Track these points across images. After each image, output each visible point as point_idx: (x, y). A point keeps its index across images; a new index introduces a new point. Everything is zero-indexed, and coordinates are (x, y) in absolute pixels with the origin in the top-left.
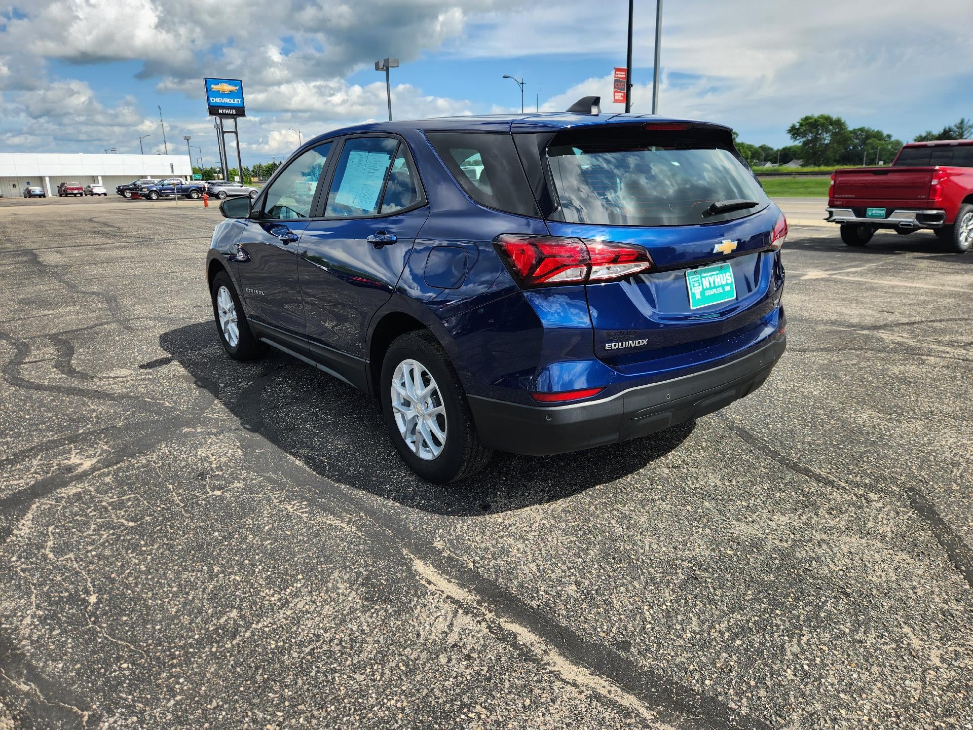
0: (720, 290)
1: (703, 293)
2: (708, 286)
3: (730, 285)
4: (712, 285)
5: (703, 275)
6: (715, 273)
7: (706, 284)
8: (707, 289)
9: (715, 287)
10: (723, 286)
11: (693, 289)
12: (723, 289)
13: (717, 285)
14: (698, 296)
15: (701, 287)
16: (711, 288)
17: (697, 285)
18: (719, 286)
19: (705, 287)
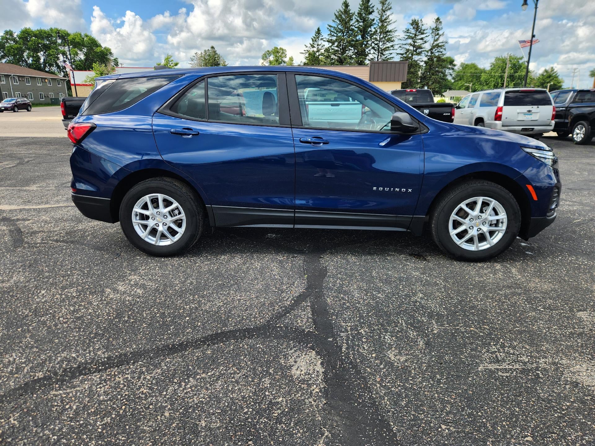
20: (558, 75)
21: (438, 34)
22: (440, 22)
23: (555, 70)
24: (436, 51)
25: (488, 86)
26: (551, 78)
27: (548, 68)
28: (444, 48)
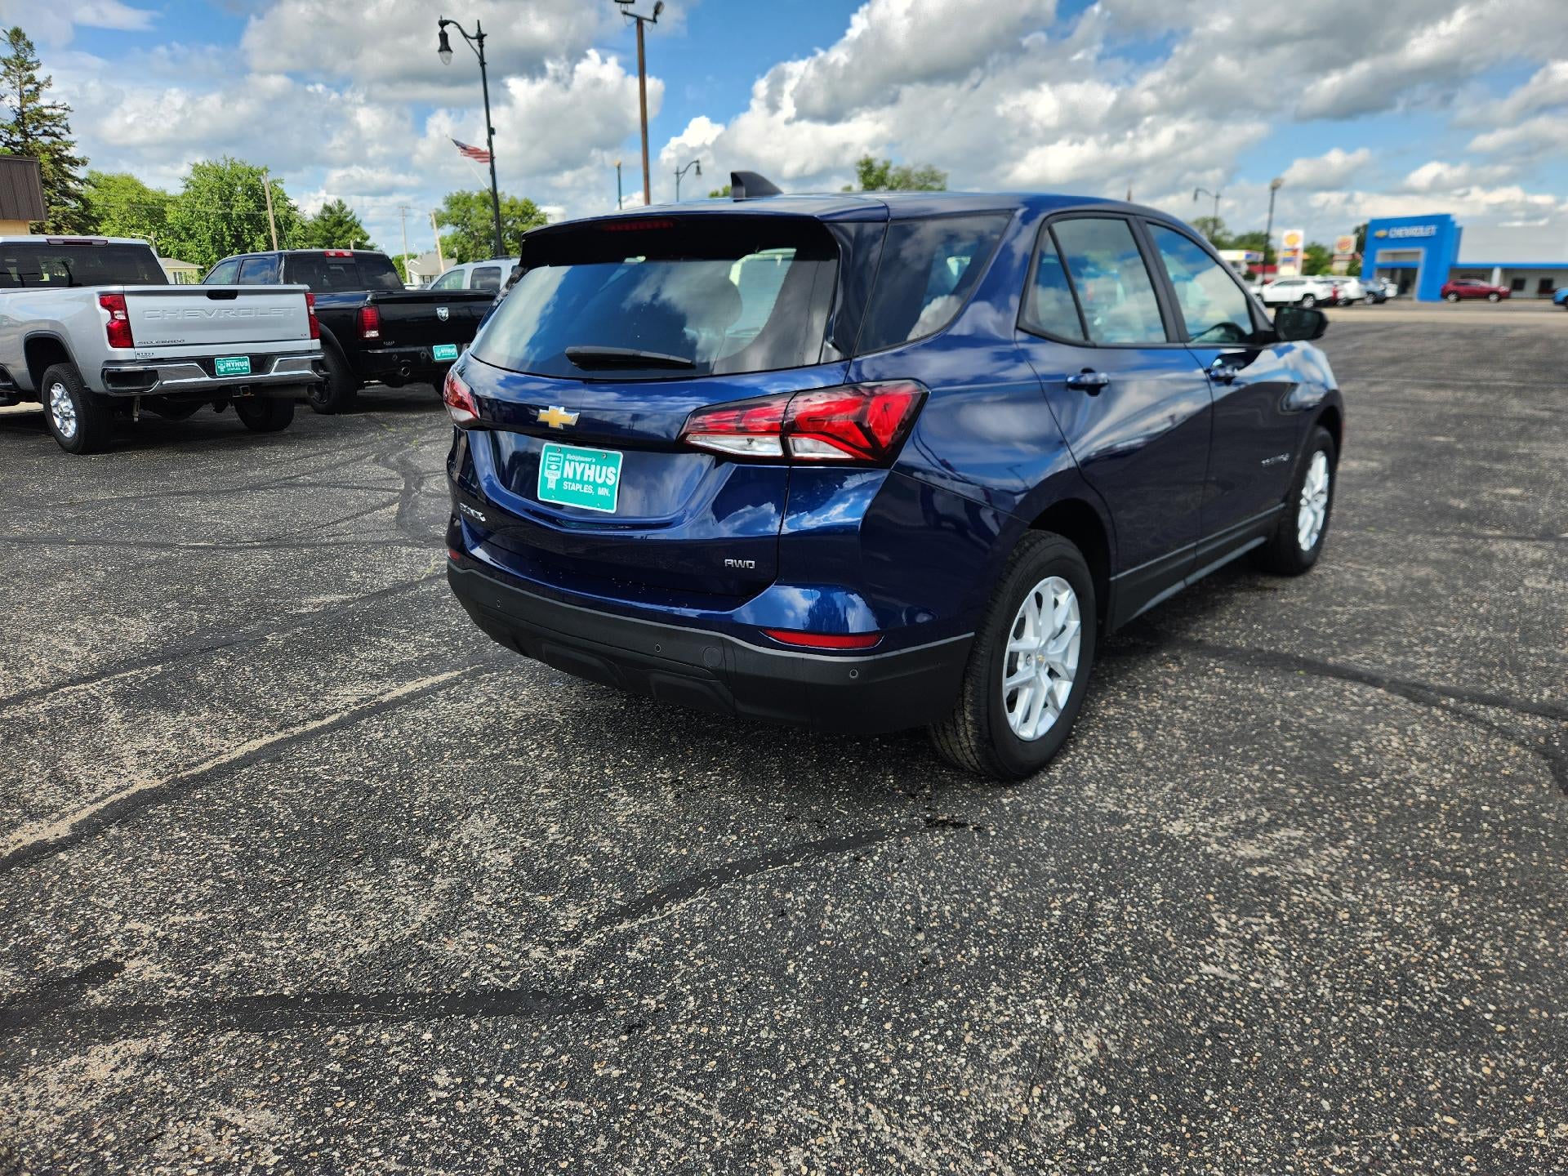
0: (588, 489)
1: (560, 482)
2: (571, 477)
3: (610, 488)
4: (578, 478)
5: (569, 456)
6: (589, 460)
7: (569, 471)
8: (568, 479)
9: (582, 481)
10: (595, 485)
11: (546, 471)
12: (595, 489)
13: (585, 478)
14: (552, 485)
15: (559, 473)
16: (574, 480)
17: (553, 467)
18: (588, 483)
19: (565, 476)
20: (357, 219)
21: (31, 80)
22: (30, 45)
23: (348, 209)
24: (40, 131)
25: (196, 241)
26: (345, 227)
27: (331, 201)
28: (64, 123)
